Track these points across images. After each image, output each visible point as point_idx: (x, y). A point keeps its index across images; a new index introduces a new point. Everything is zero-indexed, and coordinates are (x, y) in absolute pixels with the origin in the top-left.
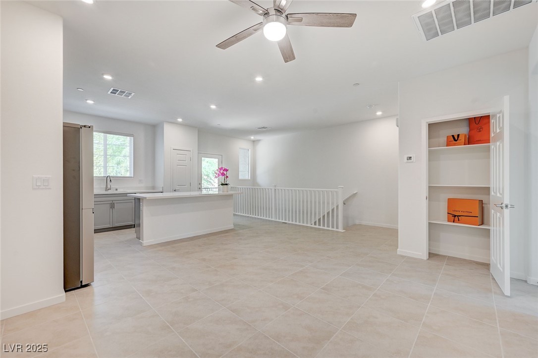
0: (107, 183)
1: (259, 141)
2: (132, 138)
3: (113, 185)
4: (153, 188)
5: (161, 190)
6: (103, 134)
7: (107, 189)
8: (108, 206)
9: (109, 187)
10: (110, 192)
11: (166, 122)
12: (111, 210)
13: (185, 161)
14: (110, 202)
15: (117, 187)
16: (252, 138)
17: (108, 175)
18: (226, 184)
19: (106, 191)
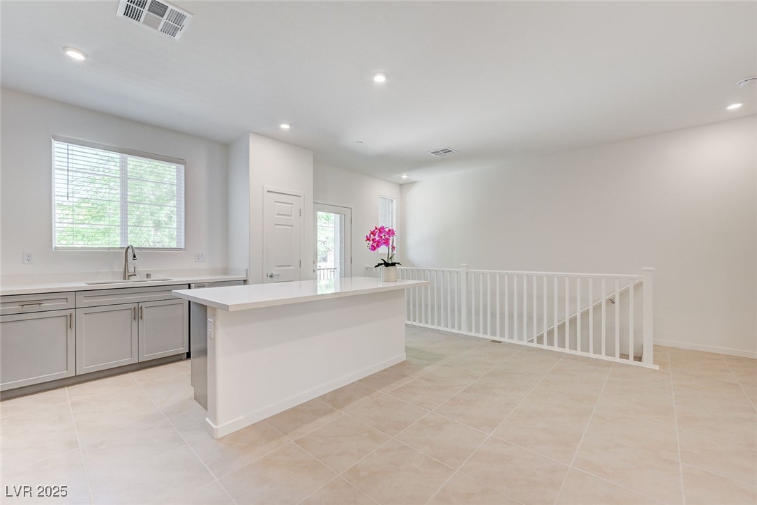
0: (126, 261)
1: (413, 183)
2: (182, 167)
3: (141, 266)
4: (226, 271)
5: (243, 277)
6: (117, 155)
7: (126, 275)
8: (129, 314)
9: (131, 270)
10: (131, 283)
11: (252, 132)
12: (135, 324)
13: (290, 216)
14: (132, 306)
15: (148, 269)
16: (405, 177)
17: (129, 244)
18: (393, 264)
19: (125, 279)
